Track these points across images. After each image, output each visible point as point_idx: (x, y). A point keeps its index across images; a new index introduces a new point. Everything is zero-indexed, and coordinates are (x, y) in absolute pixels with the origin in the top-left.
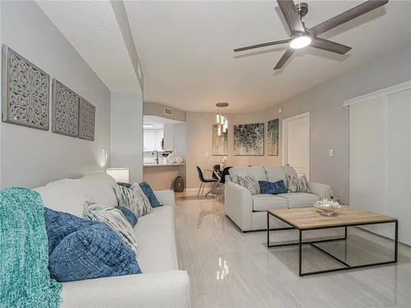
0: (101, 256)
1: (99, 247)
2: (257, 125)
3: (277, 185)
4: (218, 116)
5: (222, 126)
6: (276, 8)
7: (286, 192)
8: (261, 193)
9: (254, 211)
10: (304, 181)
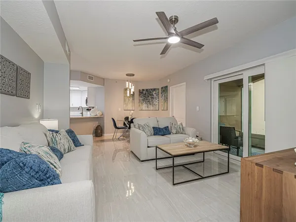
0: (33, 174)
1: (31, 168)
2: (155, 89)
3: (164, 130)
4: (127, 83)
5: (130, 90)
6: (157, 19)
7: (170, 134)
8: (154, 135)
9: (148, 147)
10: (181, 127)
